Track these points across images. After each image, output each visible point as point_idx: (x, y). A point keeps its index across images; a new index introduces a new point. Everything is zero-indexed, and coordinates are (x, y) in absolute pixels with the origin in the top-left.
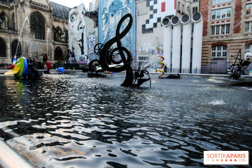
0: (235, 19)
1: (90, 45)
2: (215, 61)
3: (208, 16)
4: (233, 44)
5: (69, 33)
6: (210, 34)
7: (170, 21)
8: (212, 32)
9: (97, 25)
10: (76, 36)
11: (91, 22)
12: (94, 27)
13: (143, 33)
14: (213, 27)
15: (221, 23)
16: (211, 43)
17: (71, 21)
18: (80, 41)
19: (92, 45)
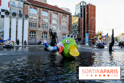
0: (38, 22)
4: (38, 32)
14: (30, 23)
16: (30, 30)
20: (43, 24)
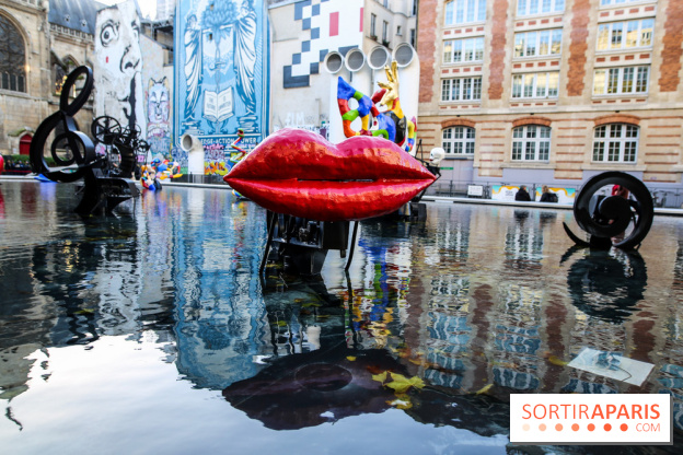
0: (492, 66)
1: (152, 113)
2: (450, 164)
3: (436, 54)
4: (487, 125)
5: (97, 76)
6: (438, 98)
7: (345, 59)
8: (444, 93)
9: (171, 59)
10: (114, 86)
11: (156, 50)
12: (164, 65)
13: (285, 87)
14: (445, 82)
15: (462, 73)
16: (440, 120)
17: (103, 43)
18: (125, 100)
19: (158, 111)
20: (524, 69)
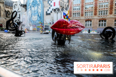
7: (57, 10)
8: (73, 15)
12: (25, 12)
13: (46, 15)
17: (14, 8)
20: (87, 11)
